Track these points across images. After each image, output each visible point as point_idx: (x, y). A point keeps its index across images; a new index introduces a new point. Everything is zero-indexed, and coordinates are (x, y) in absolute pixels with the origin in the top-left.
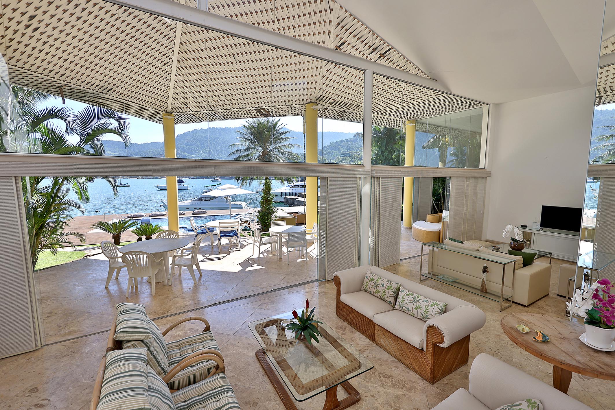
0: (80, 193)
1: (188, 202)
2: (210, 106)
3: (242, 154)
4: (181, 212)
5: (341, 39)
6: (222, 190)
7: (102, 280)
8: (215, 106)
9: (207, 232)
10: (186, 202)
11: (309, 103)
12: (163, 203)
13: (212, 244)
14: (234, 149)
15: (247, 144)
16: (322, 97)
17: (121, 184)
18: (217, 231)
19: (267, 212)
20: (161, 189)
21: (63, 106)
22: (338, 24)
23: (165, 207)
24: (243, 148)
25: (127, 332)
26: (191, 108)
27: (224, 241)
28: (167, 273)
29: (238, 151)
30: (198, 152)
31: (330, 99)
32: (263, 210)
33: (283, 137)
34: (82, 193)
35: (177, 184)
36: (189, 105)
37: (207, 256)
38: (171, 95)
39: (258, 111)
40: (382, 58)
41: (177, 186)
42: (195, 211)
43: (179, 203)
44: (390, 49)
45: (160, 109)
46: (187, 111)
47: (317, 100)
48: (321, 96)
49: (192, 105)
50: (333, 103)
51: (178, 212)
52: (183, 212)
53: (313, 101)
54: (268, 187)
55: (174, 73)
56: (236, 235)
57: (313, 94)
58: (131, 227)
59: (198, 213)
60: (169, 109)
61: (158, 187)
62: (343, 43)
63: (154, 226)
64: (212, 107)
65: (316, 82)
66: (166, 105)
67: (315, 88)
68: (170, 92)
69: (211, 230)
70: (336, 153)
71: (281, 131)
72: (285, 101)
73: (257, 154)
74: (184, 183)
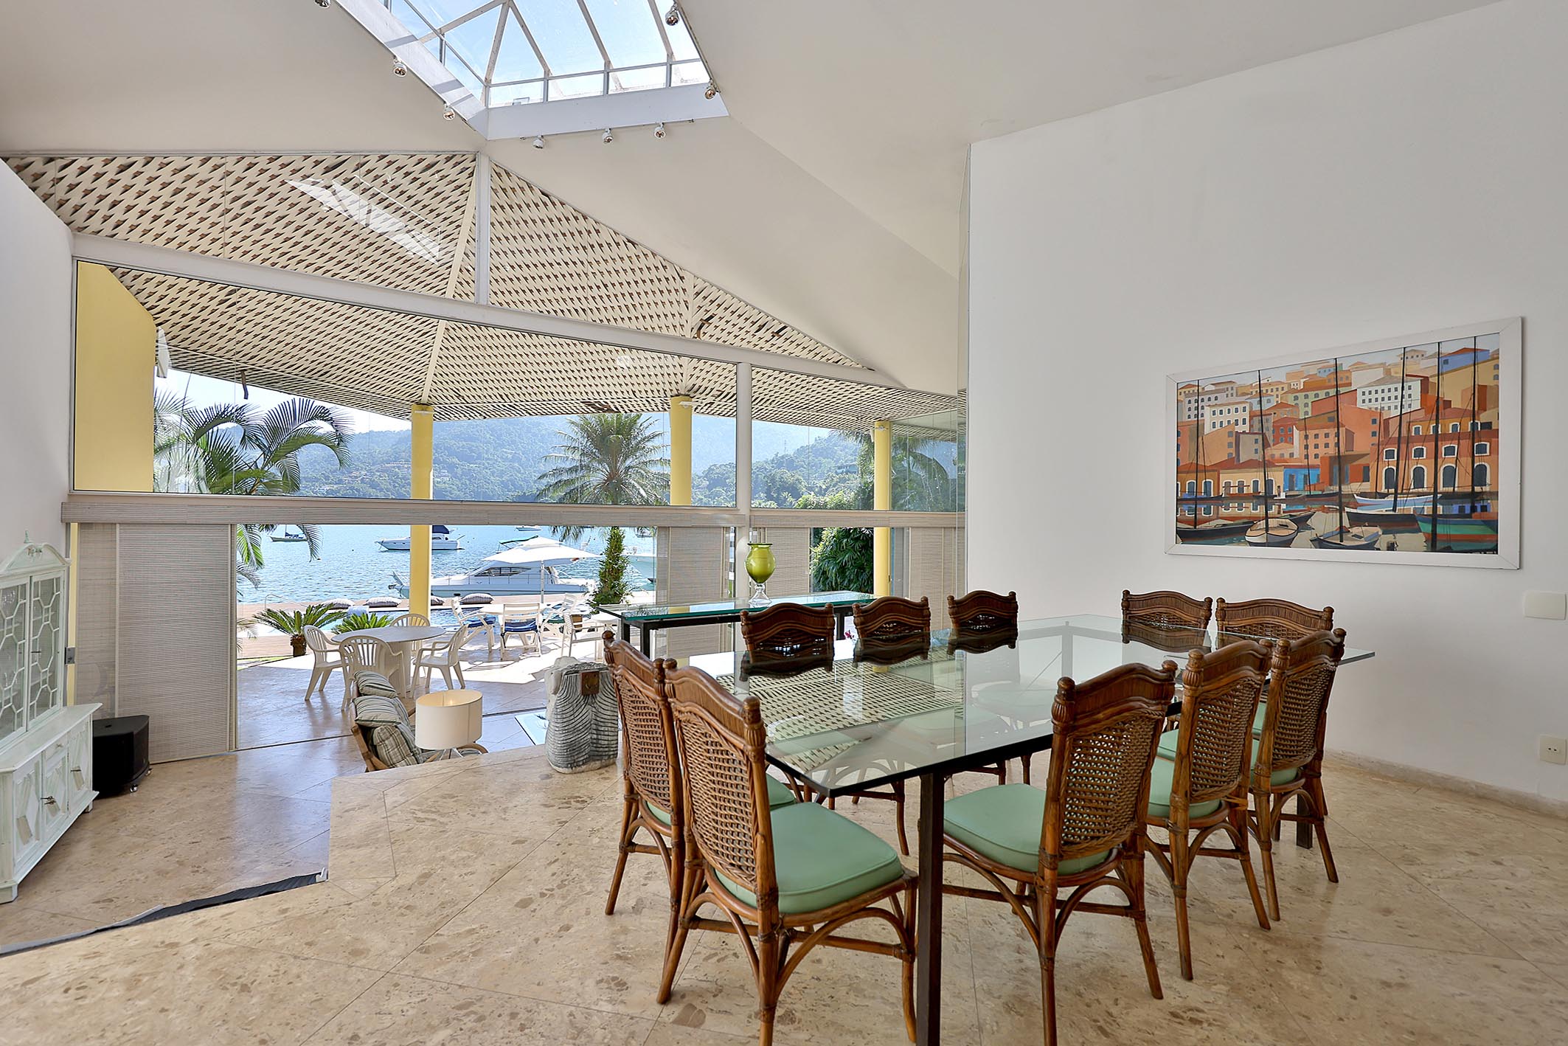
0: (246, 551)
1: (458, 579)
2: (501, 396)
3: (565, 477)
4: (435, 598)
5: (707, 311)
6: (526, 549)
7: (298, 692)
8: (510, 396)
9: (481, 624)
10: (453, 578)
11: (677, 396)
12: (397, 579)
13: (490, 648)
14: (549, 468)
15: (577, 457)
16: (696, 387)
17: (287, 535)
18: (501, 621)
19: (612, 593)
20: (392, 548)
21: (245, 402)
22: (698, 294)
23: (400, 591)
24: (568, 465)
25: (372, 687)
26: (466, 398)
27: (513, 642)
28: (408, 683)
29: (557, 472)
30: (486, 456)
31: (712, 389)
32: (604, 590)
33: (649, 445)
34: (252, 551)
35: (431, 535)
36: (462, 393)
37: (477, 663)
38: (430, 377)
39: (589, 404)
40: (776, 337)
41: (431, 541)
42: (467, 597)
43: (433, 582)
44: (785, 327)
45: (408, 398)
46: (458, 401)
47: (689, 391)
48: (694, 385)
49: (468, 393)
50: (719, 396)
51: (430, 597)
52: (440, 599)
53: (683, 393)
54: (616, 543)
55: (438, 344)
56: (535, 629)
57: (680, 382)
58: (330, 622)
59: (475, 600)
60: (425, 399)
61: (382, 543)
62: (711, 317)
63: (378, 619)
64: (504, 397)
65: (681, 366)
66: (419, 392)
67: (682, 374)
68: (428, 373)
69: (490, 621)
70: (830, 462)
71: (647, 433)
72: (634, 392)
73: (597, 477)
74: (448, 533)
